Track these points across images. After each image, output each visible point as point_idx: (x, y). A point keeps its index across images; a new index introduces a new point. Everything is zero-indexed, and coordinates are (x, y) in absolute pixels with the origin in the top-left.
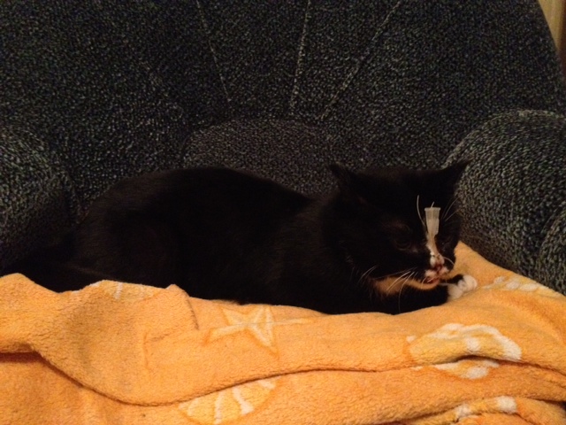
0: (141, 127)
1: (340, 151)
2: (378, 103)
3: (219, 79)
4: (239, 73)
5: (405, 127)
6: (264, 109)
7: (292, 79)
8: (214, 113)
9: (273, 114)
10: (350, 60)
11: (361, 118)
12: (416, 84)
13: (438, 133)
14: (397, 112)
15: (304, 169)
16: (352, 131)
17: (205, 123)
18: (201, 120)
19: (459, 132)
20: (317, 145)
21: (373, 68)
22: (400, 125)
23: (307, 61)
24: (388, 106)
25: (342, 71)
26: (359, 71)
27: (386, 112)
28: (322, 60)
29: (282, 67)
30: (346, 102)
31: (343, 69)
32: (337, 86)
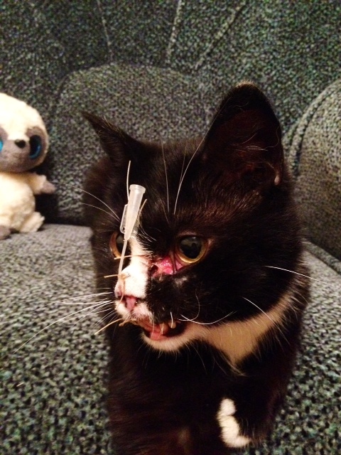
0: (22, 59)
1: (210, 99)
2: (250, 52)
3: (101, 22)
4: (120, 18)
5: (273, 77)
6: (141, 55)
7: (170, 27)
8: (95, 54)
9: (150, 61)
10: (226, 10)
11: (233, 67)
12: (287, 35)
13: (303, 83)
14: (267, 61)
15: (174, 115)
16: (223, 79)
17: (84, 64)
18: (81, 60)
19: (323, 82)
20: (189, 93)
21: (248, 18)
22: (269, 74)
23: (186, 10)
24: (259, 56)
25: (218, 21)
26: (234, 21)
27: (257, 61)
28: (200, 10)
29: (162, 15)
30: (220, 51)
31: (219, 19)
32: (212, 35)
